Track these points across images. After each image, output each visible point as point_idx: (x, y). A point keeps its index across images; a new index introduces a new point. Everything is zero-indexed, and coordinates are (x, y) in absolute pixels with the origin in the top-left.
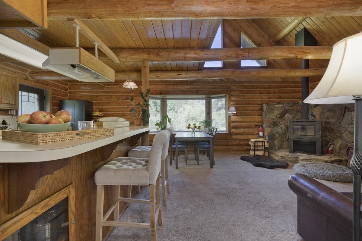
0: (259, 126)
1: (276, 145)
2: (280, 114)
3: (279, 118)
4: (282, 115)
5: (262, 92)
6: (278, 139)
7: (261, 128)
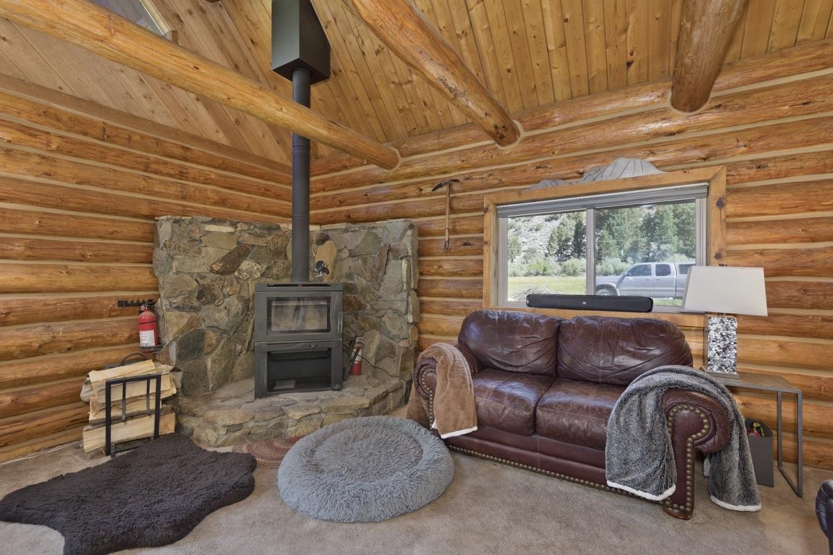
0: (139, 304)
1: (210, 374)
2: (223, 259)
3: (222, 273)
4: (230, 263)
5: (154, 166)
6: (218, 351)
7: (147, 315)
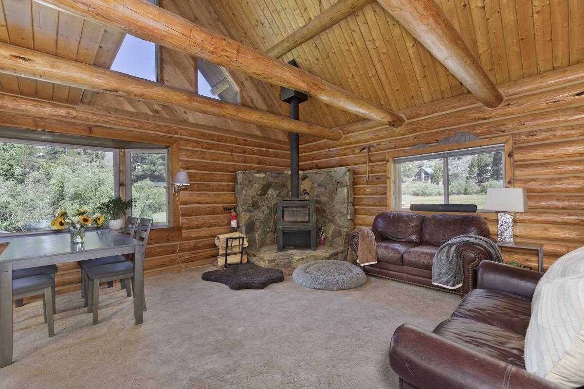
0: (231, 209)
1: (257, 241)
2: (261, 189)
3: (261, 195)
4: (264, 190)
5: (235, 150)
6: (260, 231)
7: (234, 214)
